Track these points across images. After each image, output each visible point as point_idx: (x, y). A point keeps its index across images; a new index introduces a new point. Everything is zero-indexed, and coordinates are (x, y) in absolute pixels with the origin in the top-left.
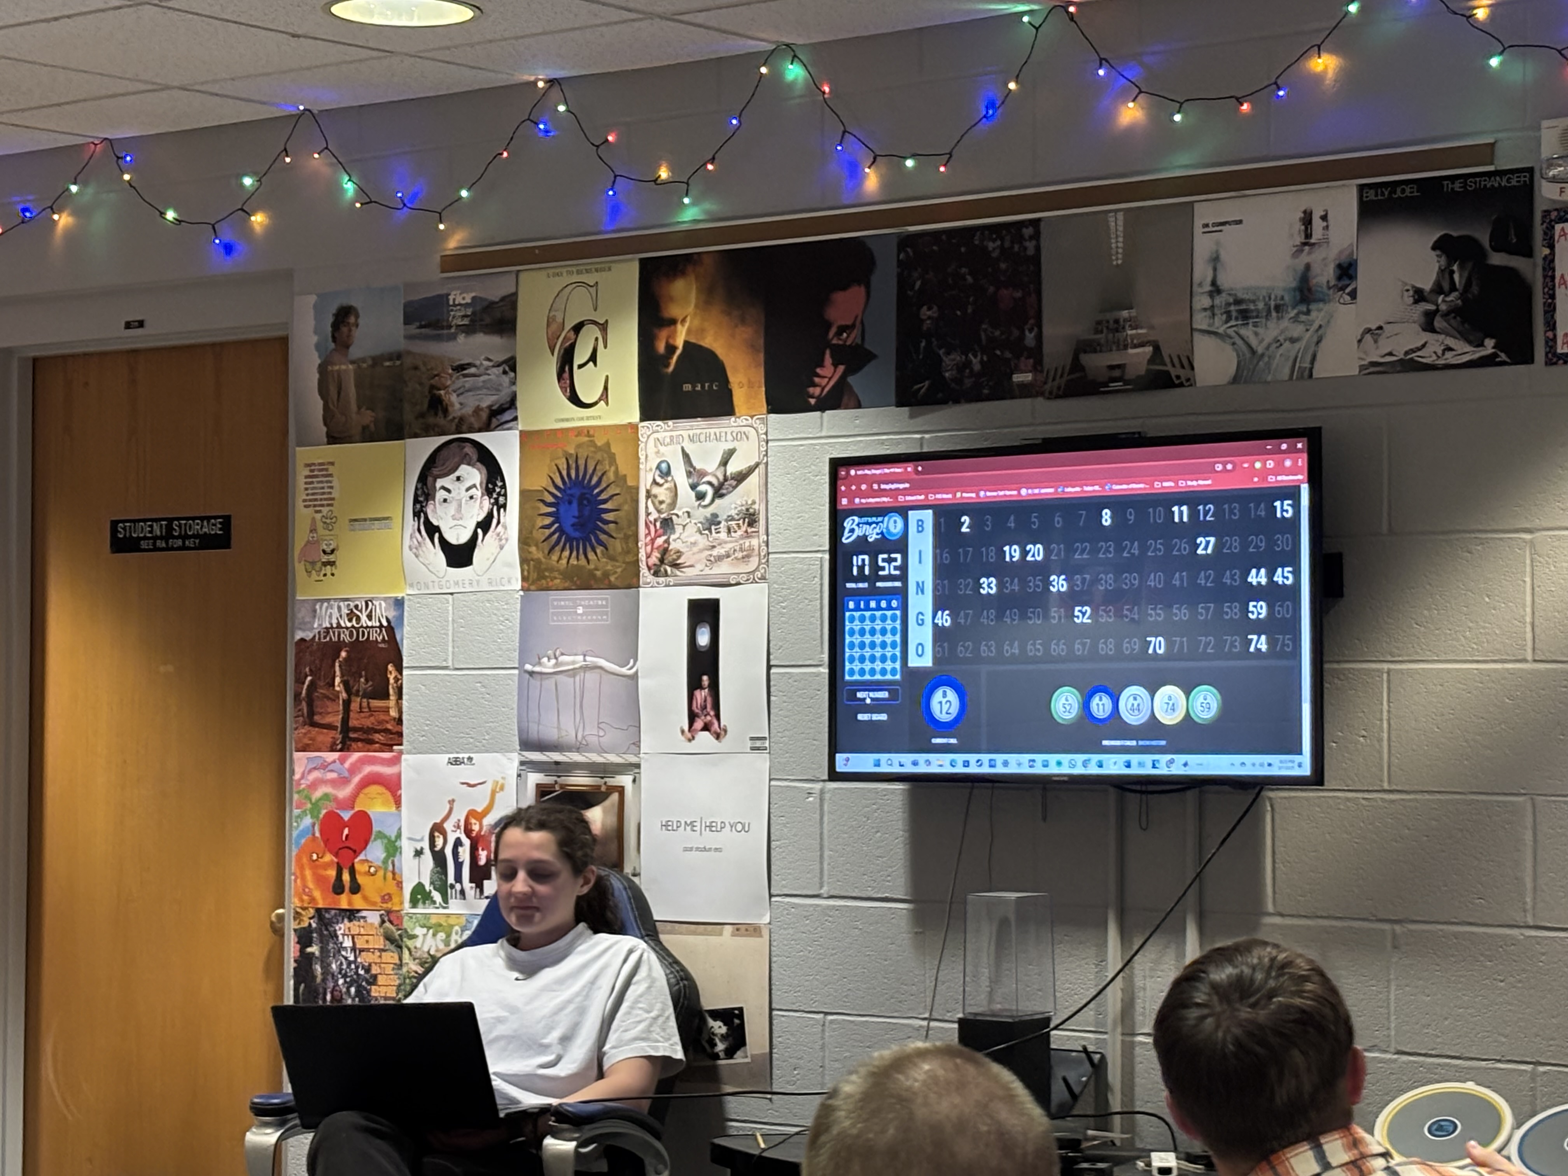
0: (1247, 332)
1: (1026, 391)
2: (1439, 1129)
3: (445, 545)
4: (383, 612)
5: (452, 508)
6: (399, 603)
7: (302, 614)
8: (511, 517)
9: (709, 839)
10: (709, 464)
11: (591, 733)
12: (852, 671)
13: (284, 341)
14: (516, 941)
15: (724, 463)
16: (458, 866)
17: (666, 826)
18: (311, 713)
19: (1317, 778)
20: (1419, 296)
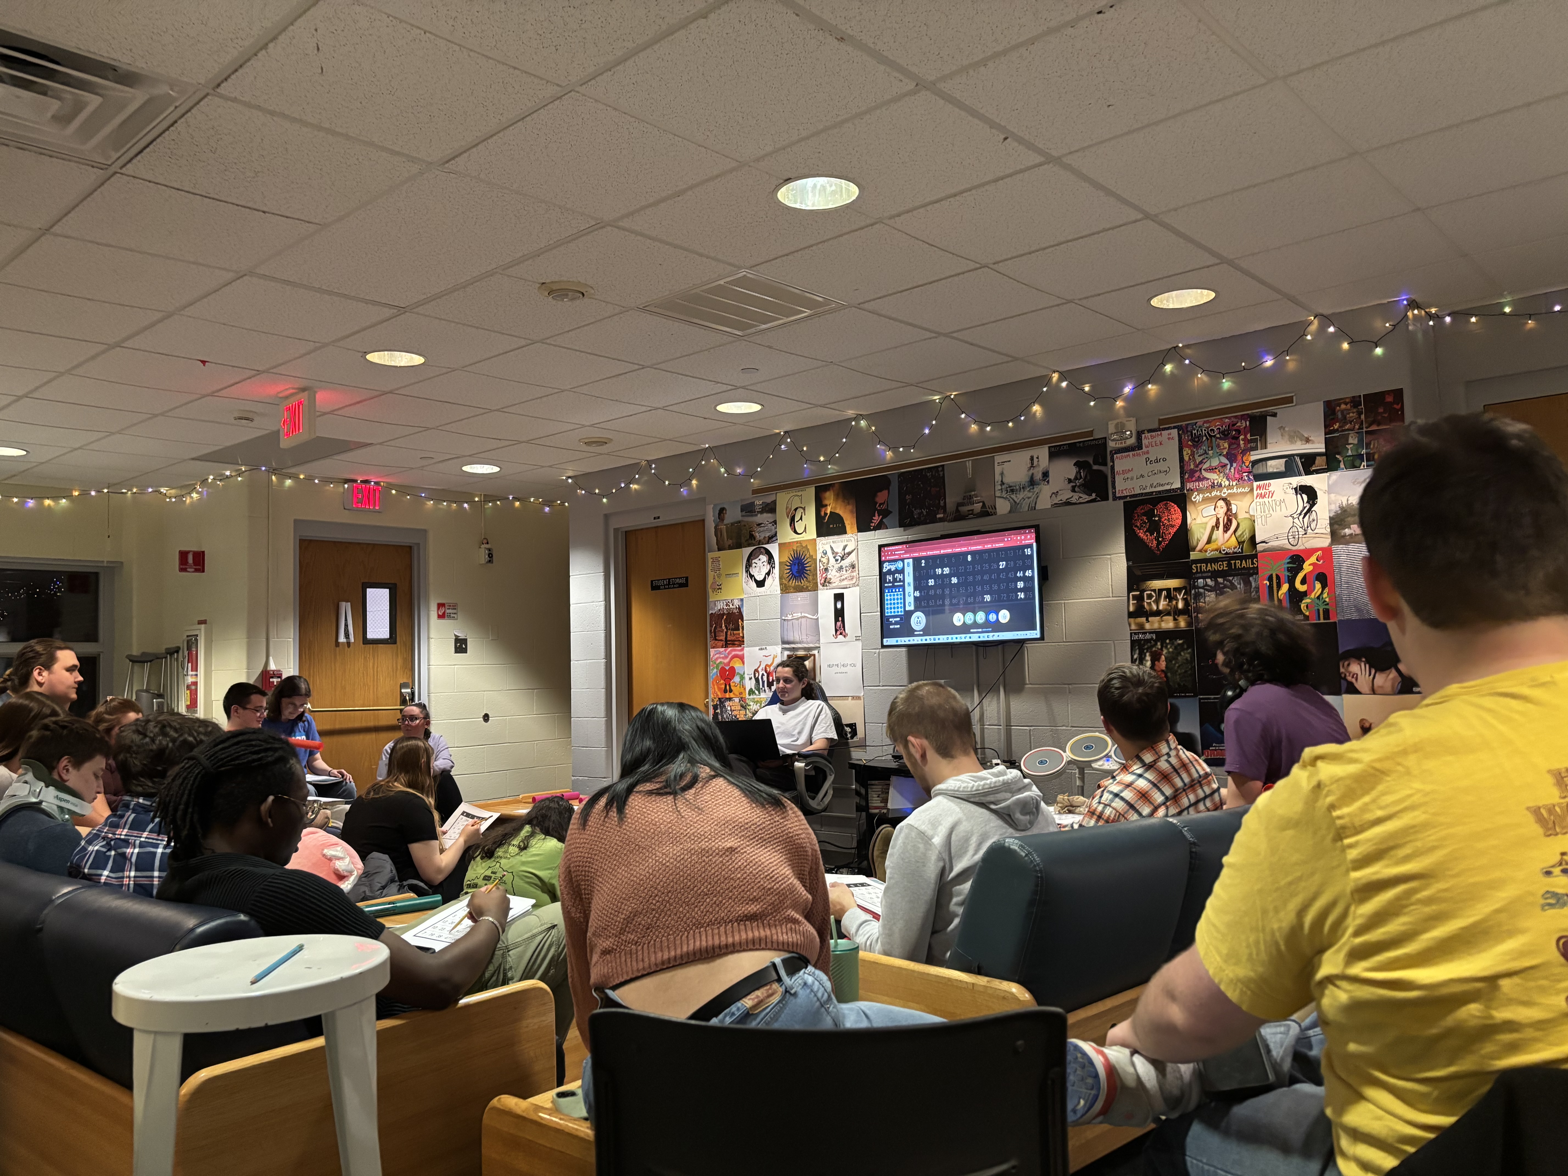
0: (1013, 496)
1: (941, 520)
2: (1087, 748)
3: (756, 581)
4: (737, 603)
5: (758, 569)
6: (742, 600)
7: (711, 605)
8: (776, 571)
9: (843, 669)
10: (839, 550)
11: (804, 638)
12: (888, 613)
13: (703, 521)
14: (783, 703)
15: (844, 549)
16: (763, 682)
17: (829, 666)
18: (715, 636)
19: (1042, 638)
20: (1070, 481)
